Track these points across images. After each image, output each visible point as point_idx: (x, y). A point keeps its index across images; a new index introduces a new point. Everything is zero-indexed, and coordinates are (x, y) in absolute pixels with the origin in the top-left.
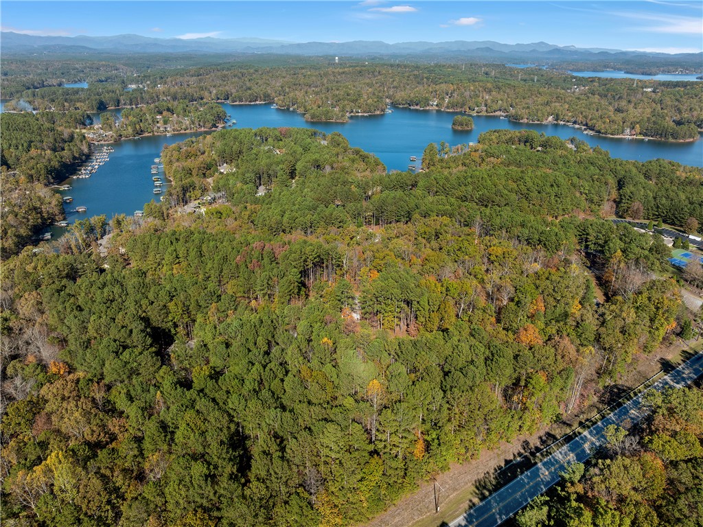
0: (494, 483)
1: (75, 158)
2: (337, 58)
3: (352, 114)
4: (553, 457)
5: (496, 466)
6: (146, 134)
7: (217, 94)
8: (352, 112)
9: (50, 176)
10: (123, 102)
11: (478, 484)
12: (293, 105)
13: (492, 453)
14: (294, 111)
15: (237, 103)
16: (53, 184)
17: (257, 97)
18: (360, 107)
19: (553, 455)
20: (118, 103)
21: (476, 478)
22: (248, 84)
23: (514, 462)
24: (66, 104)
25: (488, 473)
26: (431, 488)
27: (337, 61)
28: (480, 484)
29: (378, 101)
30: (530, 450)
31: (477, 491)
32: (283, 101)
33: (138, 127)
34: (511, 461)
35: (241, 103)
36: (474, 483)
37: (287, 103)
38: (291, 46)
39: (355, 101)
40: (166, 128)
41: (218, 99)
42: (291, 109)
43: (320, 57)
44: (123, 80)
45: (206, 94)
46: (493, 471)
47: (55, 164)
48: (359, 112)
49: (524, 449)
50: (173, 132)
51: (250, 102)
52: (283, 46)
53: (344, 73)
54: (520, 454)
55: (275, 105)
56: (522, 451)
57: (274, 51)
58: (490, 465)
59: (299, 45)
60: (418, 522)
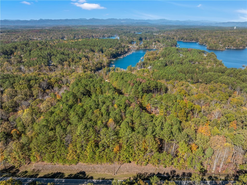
0: (145, 177)
1: (122, 52)
2: (235, 27)
3: (229, 48)
4: (181, 182)
5: (152, 173)
6: (148, 48)
7: (179, 38)
8: (229, 47)
9: (111, 56)
10: (147, 38)
11: (139, 175)
12: (205, 43)
13: (154, 167)
14: (205, 45)
15: (185, 41)
16: (112, 58)
17: (193, 39)
18: (233, 45)
19: (182, 181)
20: (146, 39)
21: (140, 172)
22: (191, 35)
23: (162, 175)
24: (131, 38)
25: (147, 173)
26: (118, 166)
27: (235, 28)
28: (140, 175)
29: (242, 43)
30: (174, 175)
31: (136, 177)
32: (202, 41)
33: (145, 45)
34: (161, 174)
35: (186, 41)
36: (138, 173)
37: (203, 42)
38: (220, 23)
39: (231, 43)
40: (154, 47)
41: (179, 39)
42: (204, 44)
43: (230, 27)
44: (152, 32)
45: (175, 37)
46: (149, 174)
47: (114, 53)
48: (232, 47)
49: (171, 173)
50: (156, 48)
51: (190, 41)
52: (217, 23)
53: (233, 32)
54: (167, 174)
55: (199, 42)
56: (170, 173)
57: (212, 25)
58: (150, 171)
59: (224, 23)
60: (106, 174)
